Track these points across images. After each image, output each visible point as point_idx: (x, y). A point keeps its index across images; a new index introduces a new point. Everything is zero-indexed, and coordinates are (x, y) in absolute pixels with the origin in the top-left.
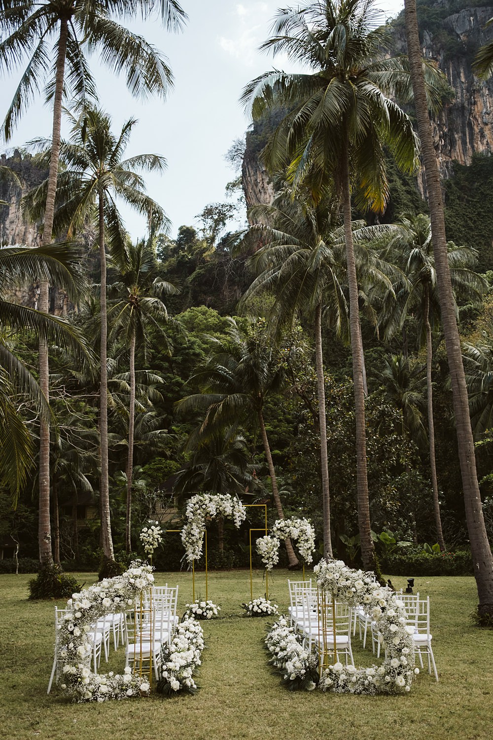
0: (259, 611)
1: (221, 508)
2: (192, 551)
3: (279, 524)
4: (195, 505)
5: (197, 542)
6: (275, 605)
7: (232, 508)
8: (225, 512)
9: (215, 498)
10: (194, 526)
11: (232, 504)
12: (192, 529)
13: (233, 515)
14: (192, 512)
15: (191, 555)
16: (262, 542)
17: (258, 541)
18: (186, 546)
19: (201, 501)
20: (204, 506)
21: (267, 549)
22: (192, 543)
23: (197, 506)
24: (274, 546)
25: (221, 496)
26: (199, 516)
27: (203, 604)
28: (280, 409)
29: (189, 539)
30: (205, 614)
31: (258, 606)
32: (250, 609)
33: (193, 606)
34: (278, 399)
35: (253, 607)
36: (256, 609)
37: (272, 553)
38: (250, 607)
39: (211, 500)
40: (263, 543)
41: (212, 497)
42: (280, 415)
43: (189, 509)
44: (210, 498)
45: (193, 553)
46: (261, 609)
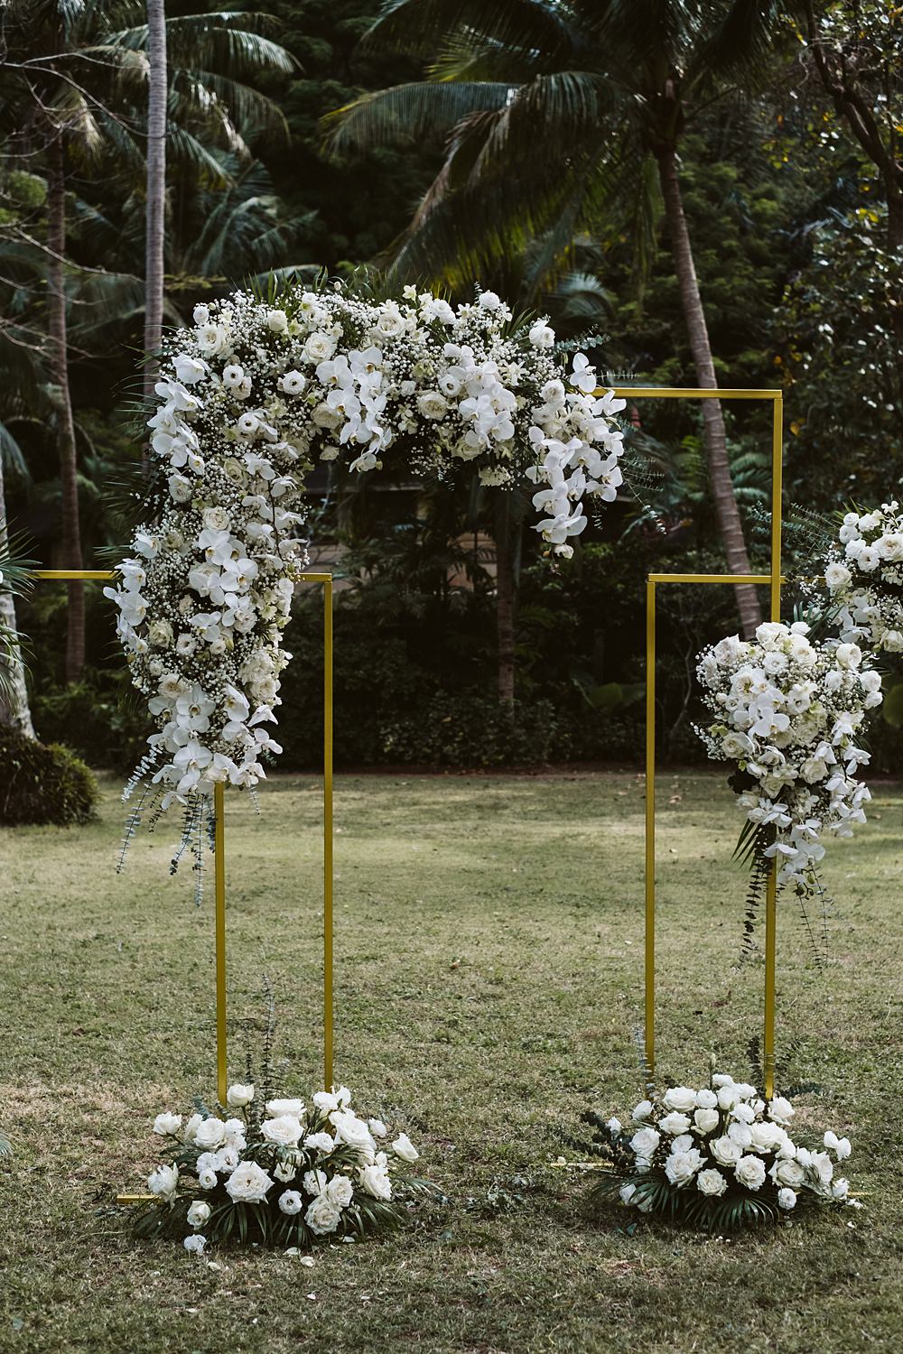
0: (712, 1183)
1: (426, 398)
2: (201, 724)
3: (871, 536)
4: (218, 365)
5: (237, 655)
6: (830, 1138)
7: (513, 403)
8: (461, 427)
9: (389, 318)
10: (214, 535)
11: (515, 372)
12: (200, 556)
13: (526, 454)
14: (199, 427)
15: (191, 754)
16: (747, 672)
17: (712, 658)
18: (154, 682)
19: (270, 338)
20: (294, 381)
21: (783, 723)
22: (200, 668)
23: (238, 376)
24: (840, 701)
25: (435, 307)
26: (253, 461)
27: (284, 1122)
28: (729, 211)
29: (180, 628)
30: (291, 1201)
31: (701, 1142)
32: (643, 1162)
33: (206, 1129)
34: (722, 180)
35: (663, 1150)
36: (683, 1162)
37: (824, 751)
38: (644, 1143)
39: (351, 337)
40: (757, 677)
41: (361, 311)
42: (729, 234)
43: (174, 395)
44: (341, 317)
45: (207, 739)
46: (728, 1172)
